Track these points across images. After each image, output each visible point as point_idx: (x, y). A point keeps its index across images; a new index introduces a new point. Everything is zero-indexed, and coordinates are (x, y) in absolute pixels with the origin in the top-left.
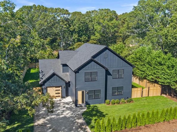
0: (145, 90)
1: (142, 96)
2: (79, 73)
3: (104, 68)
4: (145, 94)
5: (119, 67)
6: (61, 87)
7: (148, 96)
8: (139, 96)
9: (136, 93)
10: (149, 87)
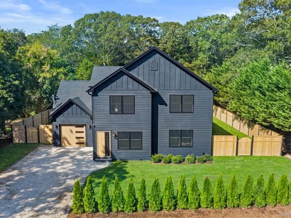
0: (245, 142)
1: (237, 154)
2: (97, 96)
3: (149, 89)
4: (244, 150)
5: (182, 90)
6: (84, 127)
7: (251, 154)
8: (231, 153)
9: (223, 146)
10: (253, 136)
